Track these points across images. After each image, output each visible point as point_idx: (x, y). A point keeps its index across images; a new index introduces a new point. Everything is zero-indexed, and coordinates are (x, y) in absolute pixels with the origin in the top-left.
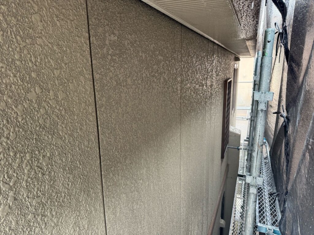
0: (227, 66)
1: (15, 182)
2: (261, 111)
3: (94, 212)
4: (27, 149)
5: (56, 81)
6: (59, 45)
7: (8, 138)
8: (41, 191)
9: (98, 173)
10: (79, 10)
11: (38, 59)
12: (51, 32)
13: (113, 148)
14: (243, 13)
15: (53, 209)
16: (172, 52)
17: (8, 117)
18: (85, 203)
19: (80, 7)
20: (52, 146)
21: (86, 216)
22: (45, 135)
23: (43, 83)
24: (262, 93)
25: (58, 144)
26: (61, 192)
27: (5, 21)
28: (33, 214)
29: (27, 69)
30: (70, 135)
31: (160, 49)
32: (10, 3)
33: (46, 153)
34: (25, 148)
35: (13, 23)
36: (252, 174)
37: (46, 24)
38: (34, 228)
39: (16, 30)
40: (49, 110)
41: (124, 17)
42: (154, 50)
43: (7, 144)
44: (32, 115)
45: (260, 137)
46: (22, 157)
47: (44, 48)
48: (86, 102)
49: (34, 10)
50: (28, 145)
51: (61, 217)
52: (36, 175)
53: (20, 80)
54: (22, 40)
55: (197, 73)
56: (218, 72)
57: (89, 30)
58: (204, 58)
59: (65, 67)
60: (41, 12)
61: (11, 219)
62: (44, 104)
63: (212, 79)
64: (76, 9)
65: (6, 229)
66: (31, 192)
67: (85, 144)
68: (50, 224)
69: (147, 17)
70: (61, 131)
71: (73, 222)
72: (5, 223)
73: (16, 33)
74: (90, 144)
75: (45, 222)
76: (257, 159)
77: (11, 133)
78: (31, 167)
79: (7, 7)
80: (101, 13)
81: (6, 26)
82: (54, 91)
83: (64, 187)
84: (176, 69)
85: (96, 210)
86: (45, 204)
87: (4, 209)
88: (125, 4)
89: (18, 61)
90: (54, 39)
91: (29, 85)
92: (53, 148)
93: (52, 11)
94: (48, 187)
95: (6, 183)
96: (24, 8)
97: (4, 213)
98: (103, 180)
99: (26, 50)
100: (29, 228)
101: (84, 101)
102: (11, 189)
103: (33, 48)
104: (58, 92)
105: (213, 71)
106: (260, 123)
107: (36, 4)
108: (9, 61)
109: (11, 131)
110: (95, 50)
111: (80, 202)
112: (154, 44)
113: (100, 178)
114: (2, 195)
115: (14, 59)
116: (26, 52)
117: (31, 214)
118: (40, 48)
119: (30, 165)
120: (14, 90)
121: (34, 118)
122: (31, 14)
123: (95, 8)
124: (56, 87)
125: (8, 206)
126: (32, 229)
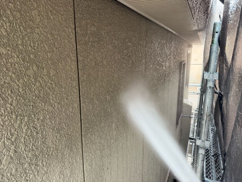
0: (182, 51)
1: (16, 138)
2: (209, 88)
3: (75, 163)
4: (25, 113)
5: (49, 62)
6: (52, 34)
7: (11, 105)
8: (35, 146)
9: (79, 134)
10: (67, 7)
11: (35, 44)
12: (46, 24)
13: (91, 113)
14: (196, 9)
15: (44, 160)
16: (139, 40)
17: (12, 88)
18: (68, 156)
19: (69, 5)
20: (45, 112)
21: (69, 166)
22: (39, 103)
23: (39, 63)
24: (211, 73)
25: (49, 110)
26: (51, 147)
27: (12, 15)
28: (29, 163)
29: (27, 52)
30: (59, 103)
31: (129, 37)
32: (16, 2)
33: (40, 117)
34: (24, 112)
35: (18, 16)
36: (201, 138)
37: (42, 18)
38: (29, 174)
39: (20, 22)
40: (43, 83)
41: (102, 13)
42: (125, 38)
43: (11, 109)
44: (30, 87)
45: (208, 109)
46: (21, 120)
47: (41, 36)
48: (71, 78)
49: (34, 7)
50: (27, 110)
51: (50, 167)
52: (31, 134)
53: (22, 60)
54: (24, 29)
55: (158, 56)
56: (175, 56)
57: (75, 23)
58: (164, 45)
59: (56, 51)
60: (39, 8)
61: (12, 167)
62: (39, 79)
63: (170, 61)
64: (66, 6)
65: (8, 174)
66: (28, 147)
67: (70, 110)
68: (41, 172)
69: (120, 12)
70: (52, 100)
71: (59, 171)
72: (7, 170)
73: (20, 24)
74: (74, 110)
75: (38, 170)
76: (206, 126)
77: (14, 101)
78: (28, 127)
79: (14, 5)
80: (84, 9)
81: (13, 19)
82: (47, 69)
83: (53, 144)
84: (142, 53)
85: (77, 162)
86: (38, 156)
87: (7, 159)
88: (103, 2)
89: (20, 45)
90: (48, 29)
91: (28, 64)
92: (45, 113)
93: (47, 8)
94: (41, 143)
95: (9, 139)
96: (26, 6)
97: (7, 162)
98: (83, 139)
99: (27, 37)
100: (25, 175)
101: (70, 77)
102: (12, 143)
103: (32, 36)
104: (50, 70)
105: (171, 55)
106: (209, 97)
107: (35, 2)
108: (14, 46)
109: (14, 99)
110: (79, 38)
111: (64, 155)
112: (125, 34)
113: (81, 137)
114: (6, 148)
115: (18, 44)
116: (26, 39)
117: (27, 163)
118: (38, 36)
119: (28, 125)
120: (17, 68)
121: (32, 89)
122: (32, 10)
123: (80, 6)
124: (49, 66)
125: (10, 157)
126: (28, 175)
